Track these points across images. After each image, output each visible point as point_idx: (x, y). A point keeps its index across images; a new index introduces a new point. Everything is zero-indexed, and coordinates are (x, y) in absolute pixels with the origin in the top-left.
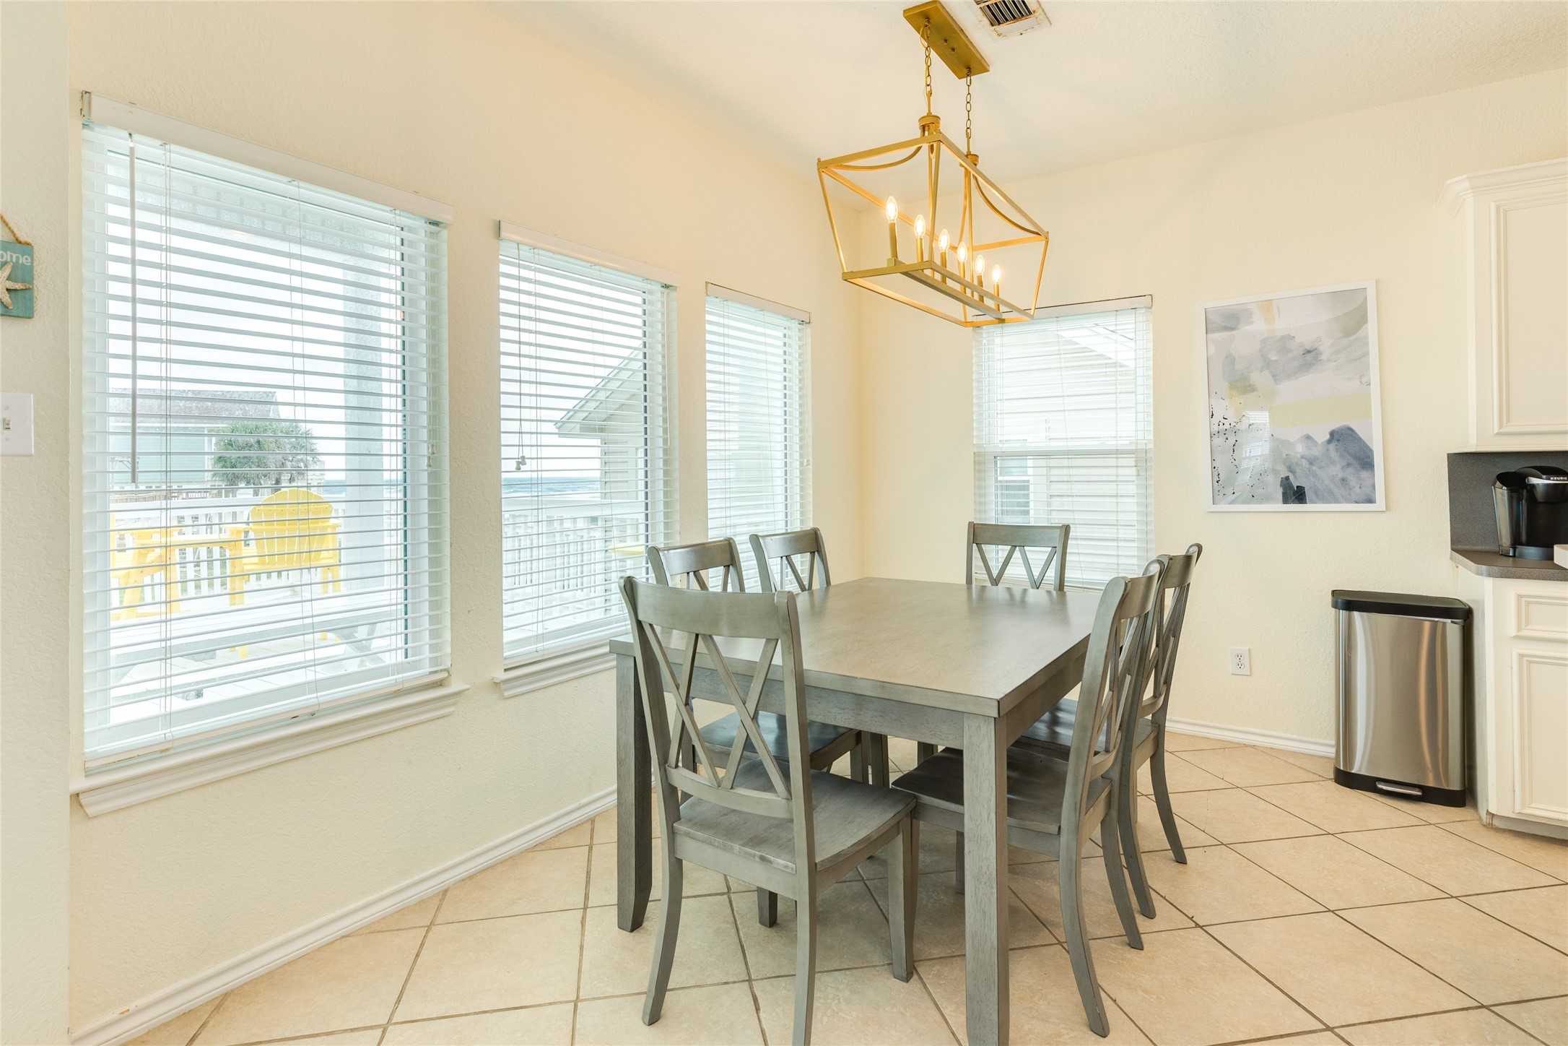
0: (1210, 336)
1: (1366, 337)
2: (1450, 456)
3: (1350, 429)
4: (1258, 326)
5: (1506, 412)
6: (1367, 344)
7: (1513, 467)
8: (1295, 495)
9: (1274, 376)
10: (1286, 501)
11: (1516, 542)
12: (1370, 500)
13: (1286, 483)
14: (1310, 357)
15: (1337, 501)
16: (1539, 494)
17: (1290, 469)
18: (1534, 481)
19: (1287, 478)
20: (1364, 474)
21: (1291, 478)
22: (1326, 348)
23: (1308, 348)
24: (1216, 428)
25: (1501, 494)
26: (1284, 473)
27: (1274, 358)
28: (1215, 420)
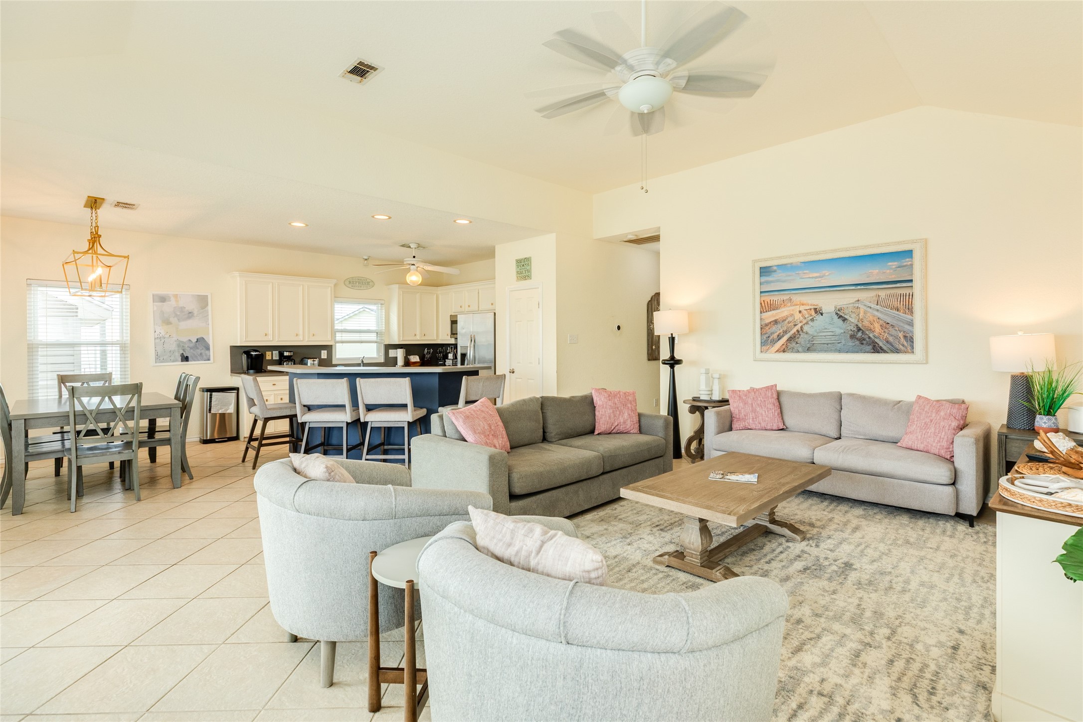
0: (154, 303)
1: (208, 310)
2: (230, 346)
3: (203, 338)
4: (173, 303)
5: (247, 336)
6: (208, 312)
7: (246, 349)
8: (186, 359)
9: (178, 320)
10: (182, 361)
11: (248, 369)
12: (209, 360)
13: (182, 355)
14: (190, 315)
15: (199, 360)
16: (254, 355)
17: (184, 350)
18: (252, 353)
19: (183, 354)
20: (207, 352)
21: (184, 353)
22: (196, 313)
23: (190, 311)
24: (157, 336)
25: (244, 356)
26: (182, 352)
27: (178, 314)
28: (156, 333)
